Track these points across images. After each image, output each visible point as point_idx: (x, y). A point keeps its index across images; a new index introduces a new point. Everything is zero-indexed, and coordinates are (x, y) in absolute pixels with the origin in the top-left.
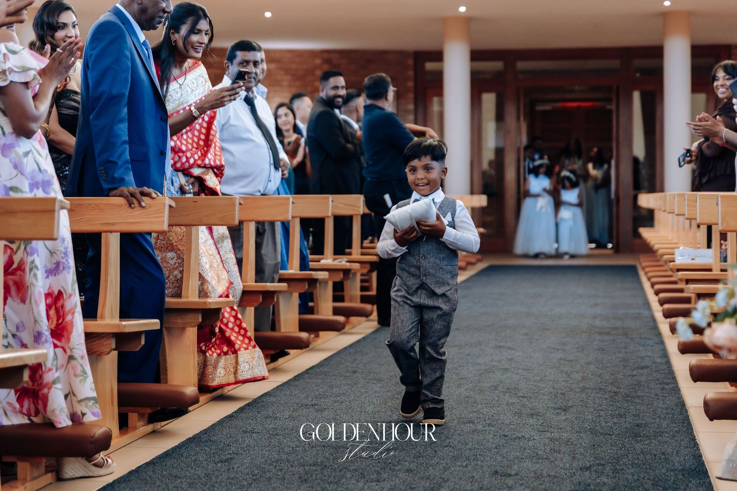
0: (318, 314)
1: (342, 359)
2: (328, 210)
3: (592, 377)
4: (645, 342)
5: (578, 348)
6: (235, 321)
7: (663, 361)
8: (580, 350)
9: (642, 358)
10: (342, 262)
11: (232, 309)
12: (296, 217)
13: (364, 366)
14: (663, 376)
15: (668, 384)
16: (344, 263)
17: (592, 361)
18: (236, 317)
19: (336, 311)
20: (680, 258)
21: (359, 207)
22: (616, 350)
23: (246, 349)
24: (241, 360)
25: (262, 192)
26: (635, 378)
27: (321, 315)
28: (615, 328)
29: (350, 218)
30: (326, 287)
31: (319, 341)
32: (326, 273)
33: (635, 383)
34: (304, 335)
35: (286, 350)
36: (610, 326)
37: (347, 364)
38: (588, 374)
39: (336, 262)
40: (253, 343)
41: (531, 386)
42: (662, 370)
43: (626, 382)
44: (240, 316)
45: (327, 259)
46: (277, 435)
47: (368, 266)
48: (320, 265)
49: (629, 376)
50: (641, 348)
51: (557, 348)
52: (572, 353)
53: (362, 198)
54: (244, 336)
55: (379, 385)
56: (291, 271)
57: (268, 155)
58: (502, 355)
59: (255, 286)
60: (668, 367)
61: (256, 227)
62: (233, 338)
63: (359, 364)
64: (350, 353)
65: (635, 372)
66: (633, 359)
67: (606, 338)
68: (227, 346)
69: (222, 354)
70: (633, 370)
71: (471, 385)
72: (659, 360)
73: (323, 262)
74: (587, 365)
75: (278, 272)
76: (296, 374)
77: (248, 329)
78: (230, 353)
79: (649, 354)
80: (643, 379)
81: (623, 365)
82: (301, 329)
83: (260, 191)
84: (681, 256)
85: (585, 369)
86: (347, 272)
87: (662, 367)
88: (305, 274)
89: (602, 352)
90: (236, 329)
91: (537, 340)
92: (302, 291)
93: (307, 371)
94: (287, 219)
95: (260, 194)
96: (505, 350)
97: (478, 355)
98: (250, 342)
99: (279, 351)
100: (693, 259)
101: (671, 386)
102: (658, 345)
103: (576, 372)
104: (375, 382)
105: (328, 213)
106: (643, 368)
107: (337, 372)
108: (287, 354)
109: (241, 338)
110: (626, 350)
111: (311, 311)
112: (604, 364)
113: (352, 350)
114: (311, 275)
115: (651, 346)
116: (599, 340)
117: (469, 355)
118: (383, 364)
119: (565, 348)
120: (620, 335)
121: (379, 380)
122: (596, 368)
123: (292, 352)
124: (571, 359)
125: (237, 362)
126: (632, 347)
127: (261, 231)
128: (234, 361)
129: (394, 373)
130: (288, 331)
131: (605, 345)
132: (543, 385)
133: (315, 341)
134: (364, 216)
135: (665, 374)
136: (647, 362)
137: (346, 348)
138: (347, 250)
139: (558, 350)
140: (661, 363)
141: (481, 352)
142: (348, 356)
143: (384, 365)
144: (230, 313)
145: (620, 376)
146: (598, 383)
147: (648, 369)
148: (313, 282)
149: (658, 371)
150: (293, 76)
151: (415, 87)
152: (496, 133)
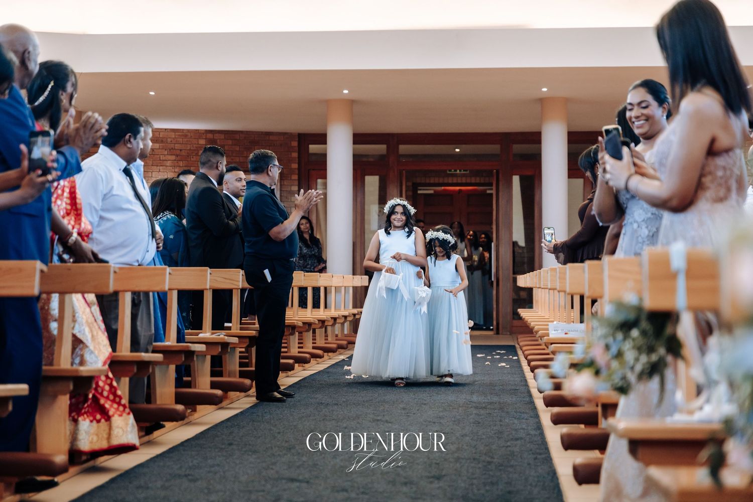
0: (195, 387)
1: (219, 431)
2: (206, 283)
3: (466, 448)
5: (454, 421)
6: (110, 389)
7: (536, 433)
8: (456, 423)
9: (517, 430)
10: (221, 336)
11: (107, 377)
12: (173, 289)
13: (240, 439)
14: (536, 446)
15: (540, 454)
16: (222, 336)
17: (468, 433)
18: (111, 385)
19: (214, 385)
20: (554, 332)
21: (239, 281)
22: (492, 423)
23: (120, 415)
24: (114, 425)
25: (140, 262)
26: (509, 448)
27: (198, 389)
28: (491, 403)
29: (230, 292)
30: (204, 361)
31: (196, 415)
32: (204, 346)
33: (508, 453)
34: (180, 407)
35: (161, 423)
36: (487, 401)
37: (224, 436)
38: (463, 445)
39: (214, 336)
40: (127, 410)
41: (406, 456)
42: (536, 441)
43: (500, 452)
44: (115, 384)
45: (206, 333)
47: (248, 340)
48: (198, 338)
49: (503, 447)
50: (516, 421)
51: (434, 421)
52: (448, 426)
53: (241, 272)
54: (119, 404)
55: (254, 456)
56: (167, 343)
57: (147, 225)
58: (379, 428)
59: (130, 356)
61: (132, 298)
62: (107, 406)
63: (235, 437)
64: (227, 427)
65: (509, 444)
66: (507, 431)
67: (482, 412)
68: (100, 414)
69: (95, 421)
70: (507, 442)
71: (347, 456)
72: (533, 432)
73: (201, 335)
74: (462, 437)
75: (152, 344)
76: (170, 446)
77: (122, 396)
79: (524, 426)
80: (517, 449)
81: (498, 437)
82: (177, 402)
83: (138, 261)
84: (555, 331)
85: (460, 440)
86: (225, 345)
87: (536, 439)
88: (182, 346)
89: (477, 425)
90: (111, 397)
91: (414, 414)
92: (179, 363)
93: (182, 444)
94: (163, 289)
95: (137, 264)
96: (382, 423)
97: (355, 428)
98: (124, 410)
99: (154, 423)
100: (566, 334)
101: (543, 456)
102: (532, 419)
103: (451, 443)
104: (250, 453)
105: (206, 285)
106: (517, 439)
107: (213, 444)
108: (163, 426)
109: (115, 406)
110: (501, 423)
111: (189, 385)
112: (479, 436)
113: (229, 424)
114: (188, 347)
115: (526, 419)
116: (476, 414)
117: (346, 428)
118: (259, 437)
119: (441, 421)
120: (496, 409)
121: (255, 452)
122: (472, 439)
123: (168, 425)
124: (447, 432)
125: (110, 428)
126: (507, 420)
127: (136, 302)
128: (107, 428)
129: (270, 445)
130: (163, 403)
131: (482, 418)
132: (418, 456)
133: (191, 415)
134: (243, 291)
135: (538, 444)
136: (522, 434)
137: (222, 422)
138: (226, 325)
139: (434, 423)
140: (535, 435)
141: (358, 425)
142: (224, 430)
143: (261, 438)
144: (105, 382)
145: (494, 447)
146: (473, 453)
148: (190, 354)
149: (532, 442)
150: (177, 156)
151: (299, 169)
152: (379, 216)
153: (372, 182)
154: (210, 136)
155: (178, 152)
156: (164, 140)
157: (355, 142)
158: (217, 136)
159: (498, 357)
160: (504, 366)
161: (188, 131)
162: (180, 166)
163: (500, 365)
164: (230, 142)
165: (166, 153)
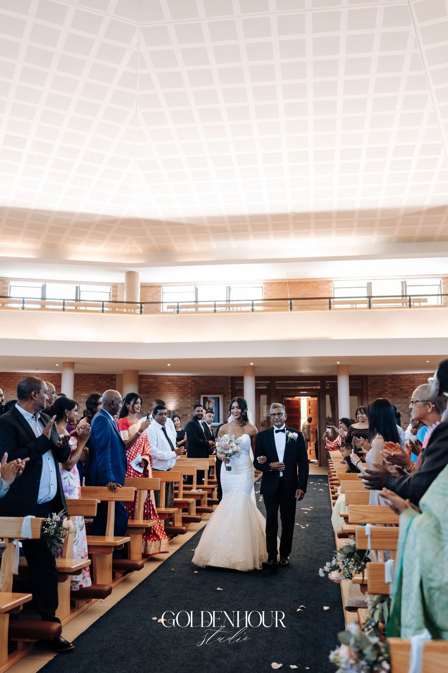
4: (326, 527)
6: (159, 527)
9: (324, 537)
14: (331, 548)
16: (201, 492)
24: (162, 543)
27: (191, 515)
34: (184, 528)
36: (313, 516)
39: (197, 491)
43: (316, 552)
45: (194, 489)
46: (174, 582)
48: (191, 493)
59: (165, 511)
60: (334, 542)
62: (159, 534)
68: (156, 537)
69: (154, 541)
70: (320, 544)
73: (192, 491)
78: (157, 540)
81: (316, 541)
88: (185, 501)
90: (160, 530)
109: (162, 534)
114: (187, 501)
120: (316, 522)
125: (160, 544)
145: (314, 548)
146: (305, 552)
147: (326, 544)
150: (179, 387)
151: (232, 392)
152: (267, 410)
153: (264, 398)
154: (193, 378)
155: (179, 386)
156: (173, 380)
157: (256, 380)
158: (196, 378)
159: (319, 484)
160: (322, 491)
161: (184, 376)
162: (180, 392)
163: (320, 490)
164: (201, 381)
165: (174, 386)
